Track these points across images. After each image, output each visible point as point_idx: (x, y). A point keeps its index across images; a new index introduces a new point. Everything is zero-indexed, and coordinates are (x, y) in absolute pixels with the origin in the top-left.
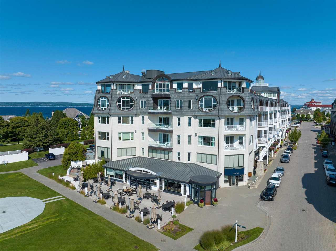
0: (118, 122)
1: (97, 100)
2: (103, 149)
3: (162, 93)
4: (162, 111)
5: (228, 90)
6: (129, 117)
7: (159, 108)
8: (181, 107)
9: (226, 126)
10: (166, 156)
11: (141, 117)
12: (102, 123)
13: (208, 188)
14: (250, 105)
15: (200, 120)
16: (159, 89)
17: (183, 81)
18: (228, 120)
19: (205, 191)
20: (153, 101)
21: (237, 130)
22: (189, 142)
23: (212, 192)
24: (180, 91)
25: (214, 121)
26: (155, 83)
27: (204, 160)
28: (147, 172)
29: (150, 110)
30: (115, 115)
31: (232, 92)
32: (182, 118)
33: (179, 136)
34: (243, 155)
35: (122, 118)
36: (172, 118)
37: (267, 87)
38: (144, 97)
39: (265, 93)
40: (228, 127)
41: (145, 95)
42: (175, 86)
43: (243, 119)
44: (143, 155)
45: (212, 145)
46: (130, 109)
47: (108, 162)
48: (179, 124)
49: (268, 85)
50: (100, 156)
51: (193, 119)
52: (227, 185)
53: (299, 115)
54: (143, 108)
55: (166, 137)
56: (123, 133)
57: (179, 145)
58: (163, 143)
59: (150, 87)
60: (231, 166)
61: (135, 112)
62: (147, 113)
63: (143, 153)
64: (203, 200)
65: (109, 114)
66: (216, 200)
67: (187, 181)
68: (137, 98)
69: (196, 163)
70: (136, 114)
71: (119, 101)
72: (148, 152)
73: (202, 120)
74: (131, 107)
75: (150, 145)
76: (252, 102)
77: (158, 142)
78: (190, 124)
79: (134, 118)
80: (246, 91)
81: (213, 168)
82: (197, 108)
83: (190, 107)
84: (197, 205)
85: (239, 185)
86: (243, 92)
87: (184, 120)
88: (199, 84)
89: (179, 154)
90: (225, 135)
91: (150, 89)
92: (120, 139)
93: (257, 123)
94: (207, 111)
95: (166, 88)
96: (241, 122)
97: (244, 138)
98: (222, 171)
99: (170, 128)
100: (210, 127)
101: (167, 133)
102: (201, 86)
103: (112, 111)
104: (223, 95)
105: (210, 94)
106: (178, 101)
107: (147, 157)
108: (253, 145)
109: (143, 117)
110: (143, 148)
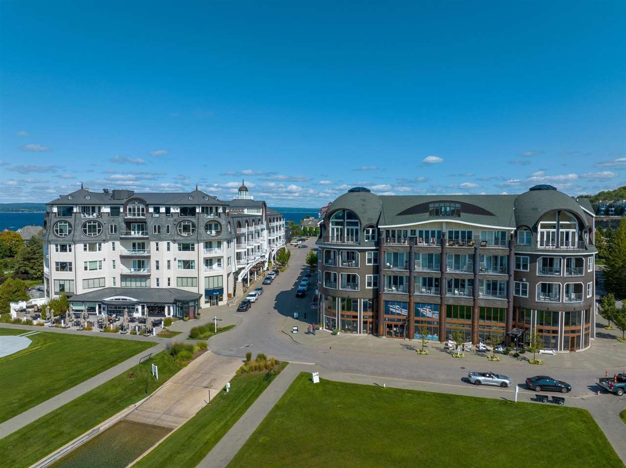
0: (83, 249)
1: (53, 225)
2: (62, 283)
3: (137, 217)
4: (137, 236)
5: (205, 215)
6: (96, 243)
7: (133, 233)
8: (159, 232)
9: (205, 249)
10: (143, 284)
11: (110, 243)
12: (60, 252)
13: (191, 304)
14: (227, 229)
15: (179, 244)
16: (132, 212)
17: (160, 206)
18: (206, 243)
19: (189, 306)
20: (125, 226)
21: (216, 252)
22: (169, 267)
23: (195, 307)
24: (157, 215)
25: (193, 245)
26: (128, 206)
27: (185, 284)
28: (127, 300)
29: (122, 235)
30: (80, 242)
31: (209, 217)
32: (160, 243)
33: (157, 262)
34: (222, 276)
35: (88, 245)
36: (149, 244)
37: (251, 200)
38: (114, 221)
39: (248, 209)
40: (206, 250)
41: (116, 218)
42: (151, 210)
43: (220, 242)
44: (115, 285)
45: (192, 268)
46: (97, 235)
47: (71, 297)
48: (157, 249)
49: (252, 198)
50: (58, 290)
51: (171, 244)
52: (208, 305)
53: (306, 228)
54: (113, 233)
55: (141, 263)
56: (90, 262)
57: (158, 271)
58: (139, 270)
59: (122, 210)
60: (211, 287)
61: (104, 238)
62: (119, 239)
63: (114, 282)
64: (187, 315)
65: (73, 241)
66: (199, 314)
67: (171, 302)
68: (105, 222)
69: (176, 287)
70: (104, 240)
71: (85, 226)
72: (121, 281)
73: (180, 244)
74: (99, 233)
75: (123, 274)
76: (229, 226)
77: (132, 270)
78: (169, 249)
79: (102, 244)
80: (223, 216)
81: (194, 290)
82: (176, 232)
83: (168, 232)
84: (182, 321)
85: (219, 305)
86: (220, 217)
87: (163, 245)
88: (177, 209)
89: (158, 280)
90: (204, 258)
91: (122, 213)
92: (86, 268)
93: (236, 244)
94: (186, 235)
95: (141, 212)
96: (219, 244)
97: (222, 260)
98: (202, 292)
99: (146, 254)
100: (189, 250)
101: (142, 260)
102: (178, 211)
103: (78, 238)
104: (200, 220)
105: (188, 219)
106: (155, 226)
107: (120, 287)
108: (231, 267)
109: (113, 243)
110: (114, 278)
